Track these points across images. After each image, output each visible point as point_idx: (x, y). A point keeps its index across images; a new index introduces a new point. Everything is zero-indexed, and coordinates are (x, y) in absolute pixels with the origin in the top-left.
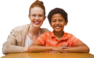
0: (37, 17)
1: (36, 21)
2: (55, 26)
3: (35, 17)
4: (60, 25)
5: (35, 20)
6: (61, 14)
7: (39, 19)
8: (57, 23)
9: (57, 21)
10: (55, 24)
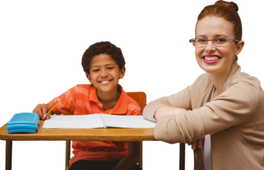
0: (210, 43)
1: (207, 56)
2: (100, 79)
3: (204, 45)
4: (110, 78)
5: (205, 54)
6: (108, 53)
7: (217, 49)
8: (103, 73)
9: (103, 69)
10: (99, 76)
